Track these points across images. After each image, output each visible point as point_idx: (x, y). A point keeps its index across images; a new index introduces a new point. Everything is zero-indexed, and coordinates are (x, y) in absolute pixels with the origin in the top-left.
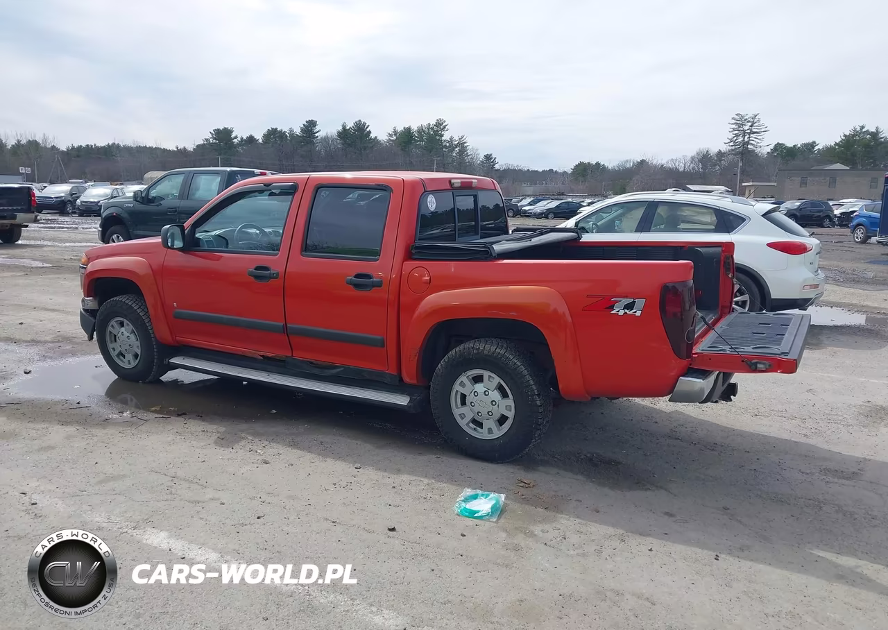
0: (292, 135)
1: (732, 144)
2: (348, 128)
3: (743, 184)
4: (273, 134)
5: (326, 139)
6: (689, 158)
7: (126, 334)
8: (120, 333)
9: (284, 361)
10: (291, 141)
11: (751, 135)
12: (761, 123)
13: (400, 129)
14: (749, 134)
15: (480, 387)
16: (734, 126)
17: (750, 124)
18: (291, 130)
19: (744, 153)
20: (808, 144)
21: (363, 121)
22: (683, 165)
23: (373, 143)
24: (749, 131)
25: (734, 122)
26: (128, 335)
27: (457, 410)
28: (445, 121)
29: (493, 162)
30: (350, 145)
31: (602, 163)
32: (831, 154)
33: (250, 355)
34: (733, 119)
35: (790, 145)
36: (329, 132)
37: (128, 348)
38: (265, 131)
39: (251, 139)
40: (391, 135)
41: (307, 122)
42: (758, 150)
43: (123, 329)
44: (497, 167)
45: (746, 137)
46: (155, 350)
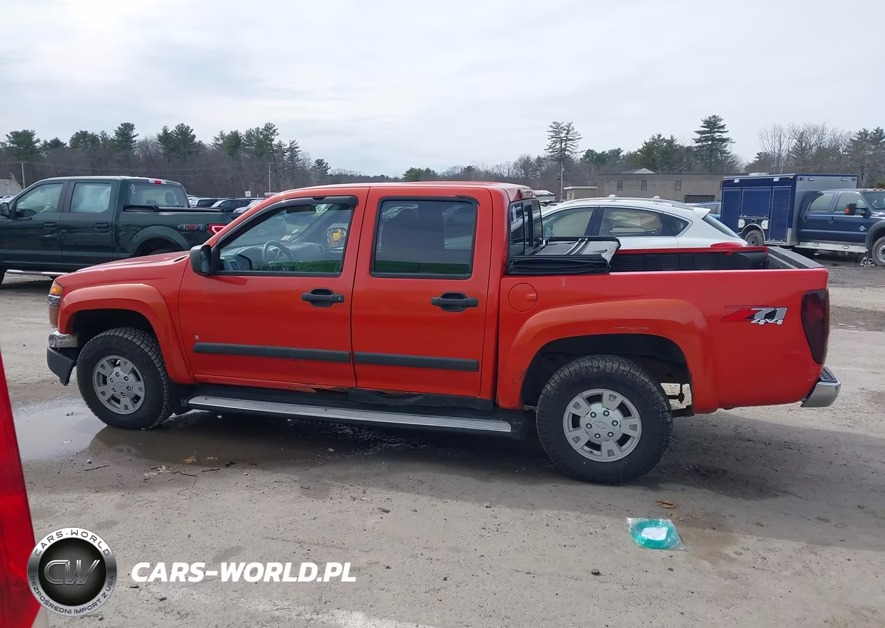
0: (105, 139)
1: (550, 150)
2: (169, 132)
3: (565, 188)
4: (82, 138)
5: (144, 144)
6: (512, 165)
7: (122, 374)
8: (114, 374)
9: (346, 393)
10: (104, 146)
11: (568, 142)
12: (575, 131)
13: (227, 133)
14: (566, 141)
15: (597, 408)
16: (552, 134)
17: (566, 132)
18: (103, 133)
19: (561, 158)
20: (615, 150)
21: (186, 124)
22: (507, 171)
23: (198, 148)
24: (565, 138)
25: (552, 129)
26: (126, 375)
27: (570, 434)
28: (274, 126)
29: (325, 167)
30: (172, 150)
31: (432, 169)
32: (635, 160)
33: (297, 389)
34: (551, 126)
35: (599, 151)
36: (148, 136)
37: (125, 390)
38: (72, 134)
39: (56, 144)
40: (217, 139)
41: (122, 125)
42: (573, 156)
43: (117, 369)
44: (329, 172)
45: (563, 144)
46: (165, 391)
